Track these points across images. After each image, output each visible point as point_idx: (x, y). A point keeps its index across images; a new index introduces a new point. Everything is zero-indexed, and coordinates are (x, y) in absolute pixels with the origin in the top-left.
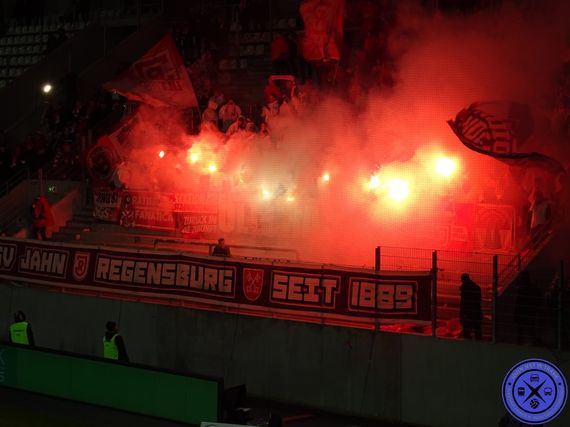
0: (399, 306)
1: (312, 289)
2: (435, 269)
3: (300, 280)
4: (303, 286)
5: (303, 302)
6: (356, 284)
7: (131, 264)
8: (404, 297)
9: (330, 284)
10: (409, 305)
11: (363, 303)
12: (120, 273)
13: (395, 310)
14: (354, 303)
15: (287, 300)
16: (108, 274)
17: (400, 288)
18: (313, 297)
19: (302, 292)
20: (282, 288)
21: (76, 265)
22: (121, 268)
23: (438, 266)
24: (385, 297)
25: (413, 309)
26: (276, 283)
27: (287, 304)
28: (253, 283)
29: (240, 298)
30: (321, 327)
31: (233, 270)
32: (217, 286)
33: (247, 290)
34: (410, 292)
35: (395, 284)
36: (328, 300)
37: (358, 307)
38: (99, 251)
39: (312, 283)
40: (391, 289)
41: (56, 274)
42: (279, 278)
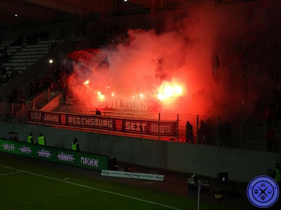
0: (166, 132)
1: (138, 127)
2: (178, 120)
3: (134, 124)
4: (135, 126)
5: (136, 131)
6: (152, 125)
7: (79, 119)
8: (168, 129)
9: (144, 125)
10: (170, 132)
11: (155, 131)
12: (76, 122)
14: (152, 131)
15: (130, 130)
16: (72, 122)
17: (167, 126)
18: (138, 129)
19: (135, 128)
20: (129, 126)
21: (62, 119)
22: (76, 120)
23: (179, 119)
24: (162, 129)
25: (171, 133)
27: (130, 131)
28: (119, 125)
29: (115, 130)
30: (141, 139)
31: (112, 120)
32: (107, 126)
33: (117, 127)
34: (170, 127)
35: (165, 125)
36: (144, 130)
37: (154, 132)
38: (68, 114)
39: (138, 124)
40: (163, 126)
41: (56, 122)
42: (127, 123)
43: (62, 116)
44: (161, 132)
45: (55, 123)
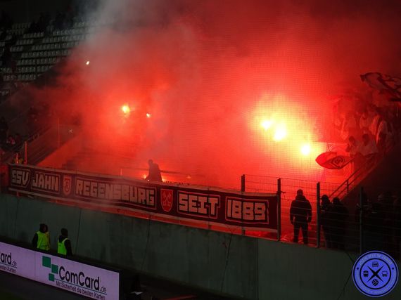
0: (257, 218)
1: (202, 204)
2: (279, 192)
3: (195, 198)
4: (198, 202)
5: (197, 213)
6: (230, 201)
7: (96, 185)
8: (260, 212)
9: (213, 201)
10: (263, 217)
11: (235, 216)
12: (90, 191)
13: (254, 221)
14: (229, 215)
15: (188, 212)
16: (82, 191)
17: (258, 205)
18: (203, 210)
19: (197, 207)
20: (186, 203)
21: (64, 185)
22: (90, 187)
23: (282, 189)
24: (248, 211)
25: (266, 221)
26: (180, 199)
27: (187, 214)
29: (160, 210)
30: (207, 232)
31: (154, 189)
32: (145, 201)
33: (163, 204)
34: (264, 208)
35: (254, 202)
36: (213, 213)
37: (231, 218)
38: (76, 175)
39: (203, 200)
40: (251, 205)
41: (54, 191)
42: (182, 196)
43: (65, 177)
44: (246, 218)
45: (53, 193)
